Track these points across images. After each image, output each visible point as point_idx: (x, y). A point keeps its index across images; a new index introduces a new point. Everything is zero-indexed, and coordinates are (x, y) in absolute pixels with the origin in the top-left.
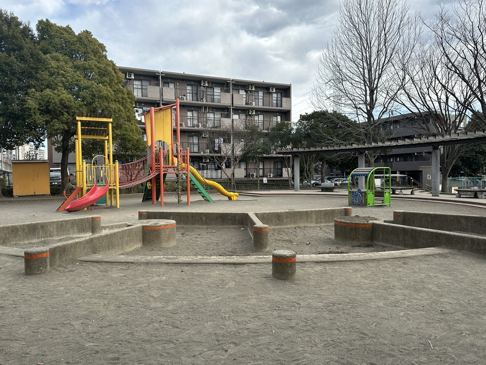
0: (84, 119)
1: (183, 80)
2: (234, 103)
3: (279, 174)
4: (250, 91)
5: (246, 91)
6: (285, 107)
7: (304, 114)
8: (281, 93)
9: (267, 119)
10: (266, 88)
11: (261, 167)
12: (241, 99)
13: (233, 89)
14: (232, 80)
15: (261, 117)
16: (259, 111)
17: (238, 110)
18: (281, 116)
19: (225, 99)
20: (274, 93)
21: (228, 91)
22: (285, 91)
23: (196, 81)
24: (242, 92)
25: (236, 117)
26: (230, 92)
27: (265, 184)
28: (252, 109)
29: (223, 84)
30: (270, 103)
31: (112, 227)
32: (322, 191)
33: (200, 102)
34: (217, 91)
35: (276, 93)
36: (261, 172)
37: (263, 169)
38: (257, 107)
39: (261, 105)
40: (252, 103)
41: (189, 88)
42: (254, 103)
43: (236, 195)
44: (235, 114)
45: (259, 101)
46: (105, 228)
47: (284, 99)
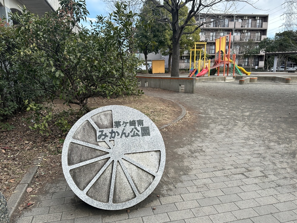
0: (197, 43)
2: (236, 27)
3: (256, 64)
4: (245, 19)
5: (242, 20)
6: (264, 27)
8: (262, 20)
9: (252, 35)
10: (254, 17)
11: (247, 61)
12: (239, 24)
13: (235, 19)
14: (236, 15)
15: (249, 33)
16: (249, 30)
17: (237, 31)
18: (261, 33)
19: (231, 26)
22: (265, 18)
24: (240, 21)
25: (235, 34)
26: (233, 21)
28: (245, 29)
29: (230, 17)
30: (255, 26)
32: (288, 72)
33: (217, 28)
34: (227, 21)
35: (259, 19)
36: (246, 64)
37: (248, 62)
38: (248, 28)
39: (250, 27)
40: (245, 26)
41: (212, 20)
42: (246, 26)
43: (250, 73)
44: (235, 32)
45: (249, 24)
47: (264, 23)
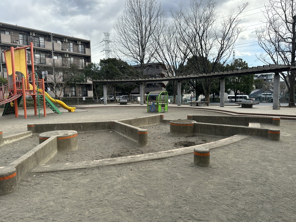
1: (16, 30)
2: (55, 48)
3: (85, 94)
4: (64, 42)
5: (61, 42)
6: (87, 54)
7: (102, 59)
8: (84, 45)
9: (76, 60)
10: (75, 41)
11: (74, 90)
12: (58, 46)
13: (53, 40)
14: (53, 34)
15: (72, 59)
16: (71, 55)
17: (57, 54)
18: (84, 59)
19: (48, 46)
20: (79, 44)
21: (50, 40)
22: (87, 44)
23: (26, 32)
24: (59, 42)
25: (55, 58)
26: (51, 41)
27: (84, 101)
28: (67, 53)
29: (47, 36)
30: (78, 51)
31: (11, 138)
32: (120, 104)
34: (42, 40)
35: (81, 45)
36: (74, 93)
37: (75, 91)
38: (69, 52)
39: (72, 51)
40: (66, 50)
41: (21, 36)
42: (67, 50)
43: (74, 109)
44: (55, 55)
45: (71, 48)
46: (6, 139)
47: (86, 49)
